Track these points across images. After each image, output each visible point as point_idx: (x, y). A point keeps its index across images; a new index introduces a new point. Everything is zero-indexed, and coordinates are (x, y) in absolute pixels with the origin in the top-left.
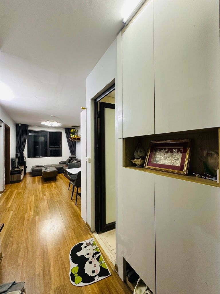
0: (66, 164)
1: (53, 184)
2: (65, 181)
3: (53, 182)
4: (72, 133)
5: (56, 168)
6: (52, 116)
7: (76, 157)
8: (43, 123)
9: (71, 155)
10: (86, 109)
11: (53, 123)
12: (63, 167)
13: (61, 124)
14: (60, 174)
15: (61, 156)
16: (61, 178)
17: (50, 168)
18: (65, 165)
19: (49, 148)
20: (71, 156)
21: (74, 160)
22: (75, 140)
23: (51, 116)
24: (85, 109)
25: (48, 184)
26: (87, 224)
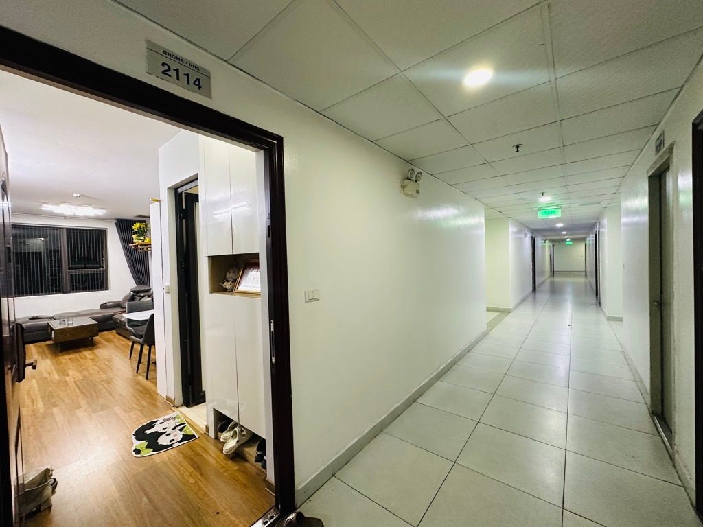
0: (122, 308)
1: (87, 354)
2: (122, 345)
3: (86, 350)
4: (136, 232)
5: (94, 319)
6: (79, 195)
7: (150, 290)
8: (48, 208)
9: (135, 285)
10: (160, 201)
11: (78, 208)
12: (113, 315)
13: (104, 211)
14: (106, 333)
15: (107, 289)
16: (108, 340)
17: (75, 319)
18: (119, 310)
19: (67, 271)
20: (136, 287)
21: (143, 297)
22: (145, 250)
23: (75, 195)
24: (157, 201)
25: (72, 356)
26: (168, 399)
